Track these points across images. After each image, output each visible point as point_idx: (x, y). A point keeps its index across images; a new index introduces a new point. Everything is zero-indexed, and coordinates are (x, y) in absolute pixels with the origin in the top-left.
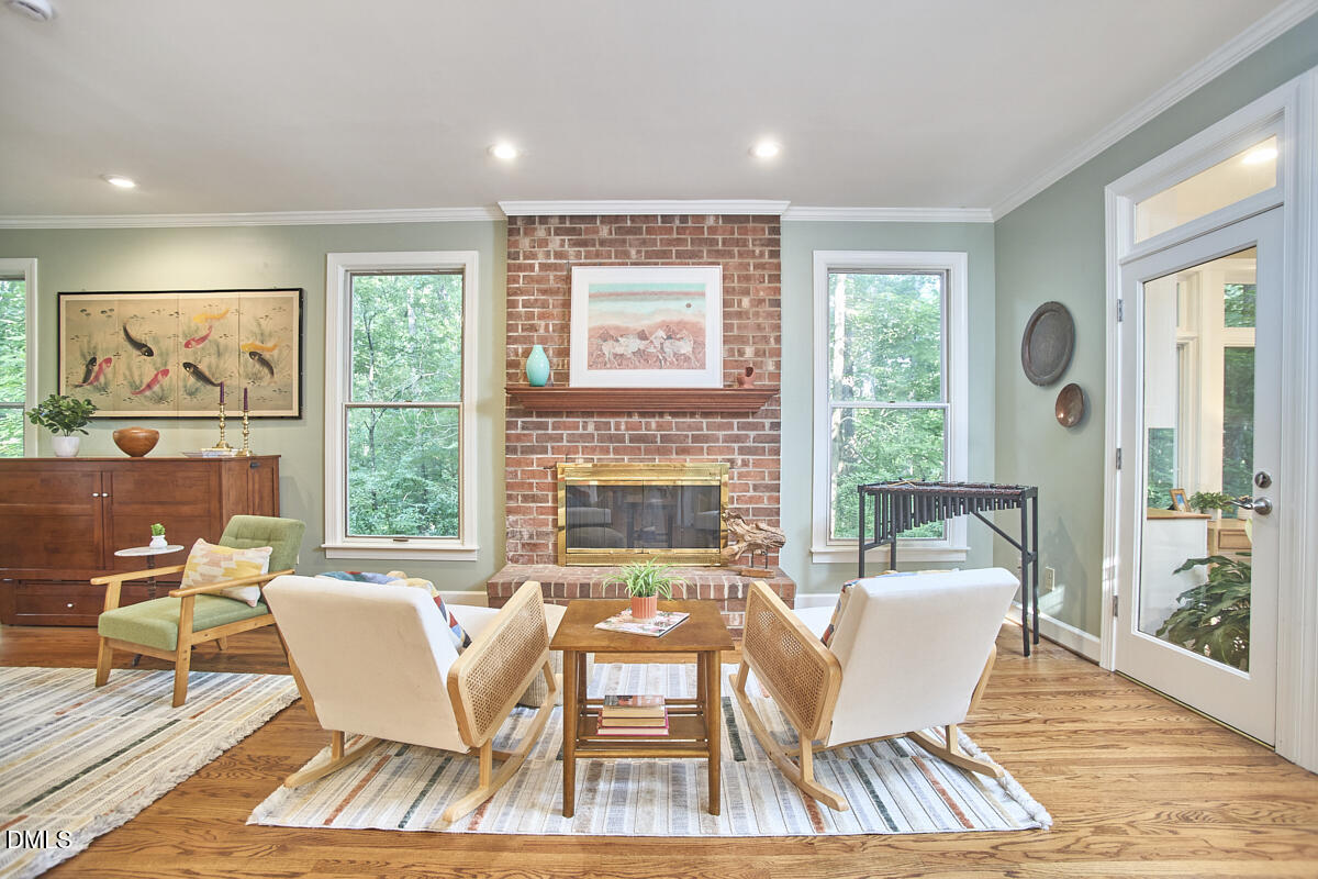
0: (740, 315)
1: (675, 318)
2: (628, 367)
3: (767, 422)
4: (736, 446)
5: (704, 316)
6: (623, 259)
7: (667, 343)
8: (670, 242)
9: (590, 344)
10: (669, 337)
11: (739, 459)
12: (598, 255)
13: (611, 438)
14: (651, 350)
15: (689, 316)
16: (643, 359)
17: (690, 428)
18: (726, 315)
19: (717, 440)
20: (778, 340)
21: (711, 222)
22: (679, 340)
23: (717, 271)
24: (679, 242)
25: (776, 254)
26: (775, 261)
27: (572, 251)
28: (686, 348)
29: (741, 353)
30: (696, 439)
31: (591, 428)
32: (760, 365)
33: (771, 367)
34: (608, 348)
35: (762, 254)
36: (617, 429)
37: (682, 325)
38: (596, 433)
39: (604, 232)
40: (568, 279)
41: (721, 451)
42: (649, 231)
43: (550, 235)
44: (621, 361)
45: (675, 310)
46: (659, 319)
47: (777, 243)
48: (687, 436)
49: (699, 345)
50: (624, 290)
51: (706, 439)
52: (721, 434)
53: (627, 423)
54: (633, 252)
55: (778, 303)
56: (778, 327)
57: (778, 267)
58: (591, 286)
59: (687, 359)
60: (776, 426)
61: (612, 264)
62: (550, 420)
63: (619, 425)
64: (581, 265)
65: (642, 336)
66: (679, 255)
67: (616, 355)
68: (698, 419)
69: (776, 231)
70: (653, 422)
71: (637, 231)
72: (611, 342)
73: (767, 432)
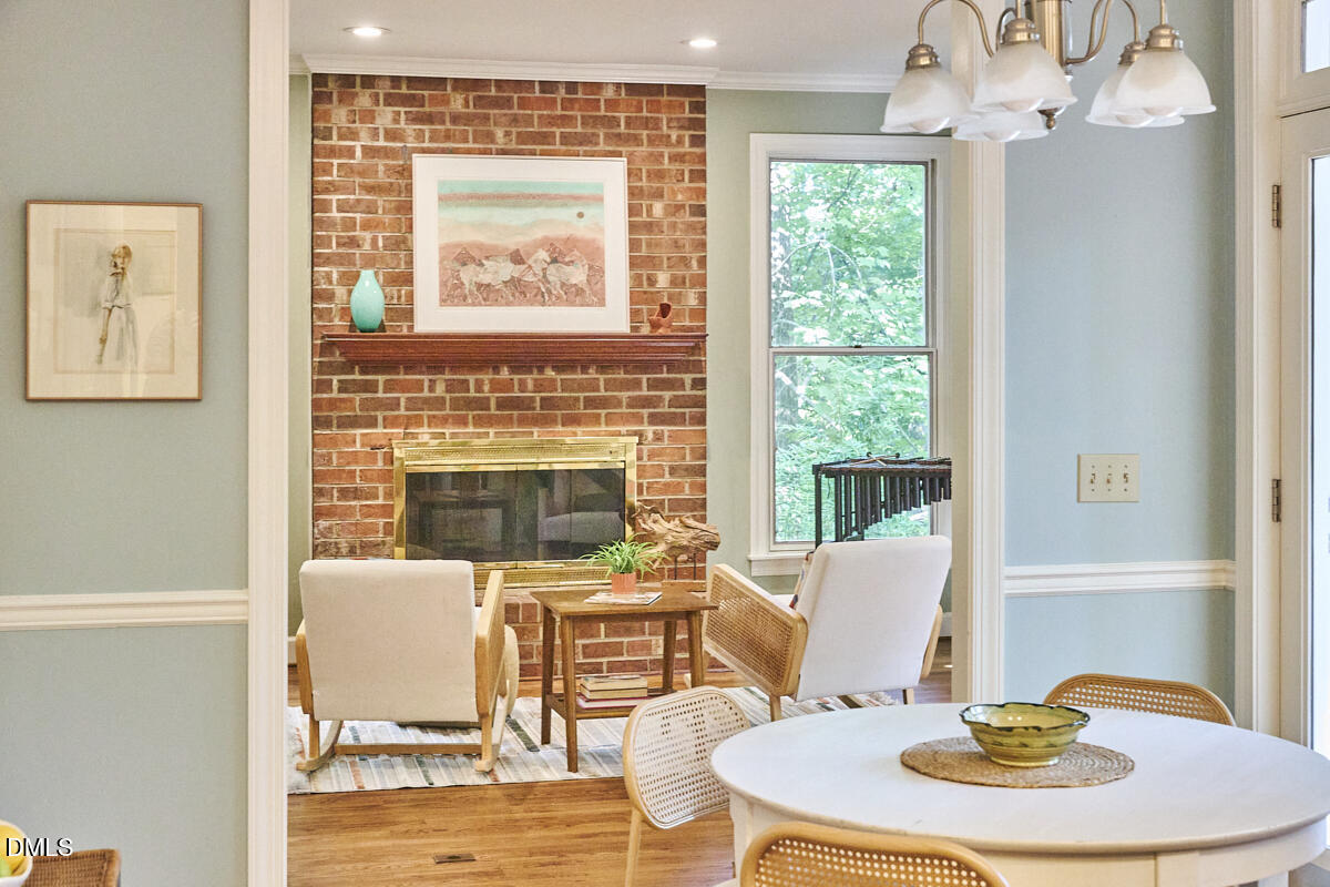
0: (649, 227)
1: (562, 232)
2: (496, 302)
3: (688, 378)
4: (645, 412)
5: (602, 230)
6: (486, 147)
7: (552, 269)
8: (552, 120)
9: (443, 269)
10: (554, 261)
11: (649, 430)
12: (448, 137)
13: (471, 404)
14: (529, 278)
15: (581, 229)
16: (519, 291)
17: (582, 387)
18: (633, 227)
19: (619, 405)
20: (702, 262)
21: (609, 93)
22: (567, 264)
23: (618, 167)
24: (566, 120)
25: (699, 141)
26: (698, 150)
27: (410, 129)
28: (578, 276)
29: (652, 281)
30: (589, 402)
31: (440, 389)
32: (679, 298)
33: (692, 301)
34: (469, 275)
35: (680, 141)
36: (479, 389)
37: (572, 243)
38: (448, 396)
39: (457, 103)
40: (406, 172)
41: (625, 419)
42: (523, 104)
43: (378, 105)
44: (486, 294)
45: (561, 222)
46: (539, 234)
47: (701, 124)
48: (577, 399)
49: (596, 272)
50: (489, 190)
51: (603, 403)
52: (624, 395)
53: (491, 381)
54: (499, 133)
55: (701, 211)
56: (703, 245)
57: (702, 159)
58: (442, 184)
59: (580, 292)
60: (700, 383)
61: (469, 152)
62: (381, 378)
63: (481, 383)
64: (424, 151)
65: (517, 258)
66: (565, 139)
67: (480, 286)
68: (592, 373)
69: (700, 107)
70: (530, 379)
71: (508, 103)
72: (472, 267)
73: (688, 392)
